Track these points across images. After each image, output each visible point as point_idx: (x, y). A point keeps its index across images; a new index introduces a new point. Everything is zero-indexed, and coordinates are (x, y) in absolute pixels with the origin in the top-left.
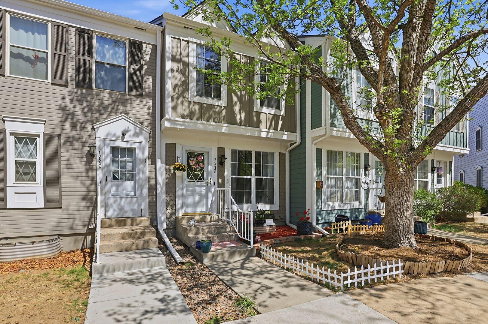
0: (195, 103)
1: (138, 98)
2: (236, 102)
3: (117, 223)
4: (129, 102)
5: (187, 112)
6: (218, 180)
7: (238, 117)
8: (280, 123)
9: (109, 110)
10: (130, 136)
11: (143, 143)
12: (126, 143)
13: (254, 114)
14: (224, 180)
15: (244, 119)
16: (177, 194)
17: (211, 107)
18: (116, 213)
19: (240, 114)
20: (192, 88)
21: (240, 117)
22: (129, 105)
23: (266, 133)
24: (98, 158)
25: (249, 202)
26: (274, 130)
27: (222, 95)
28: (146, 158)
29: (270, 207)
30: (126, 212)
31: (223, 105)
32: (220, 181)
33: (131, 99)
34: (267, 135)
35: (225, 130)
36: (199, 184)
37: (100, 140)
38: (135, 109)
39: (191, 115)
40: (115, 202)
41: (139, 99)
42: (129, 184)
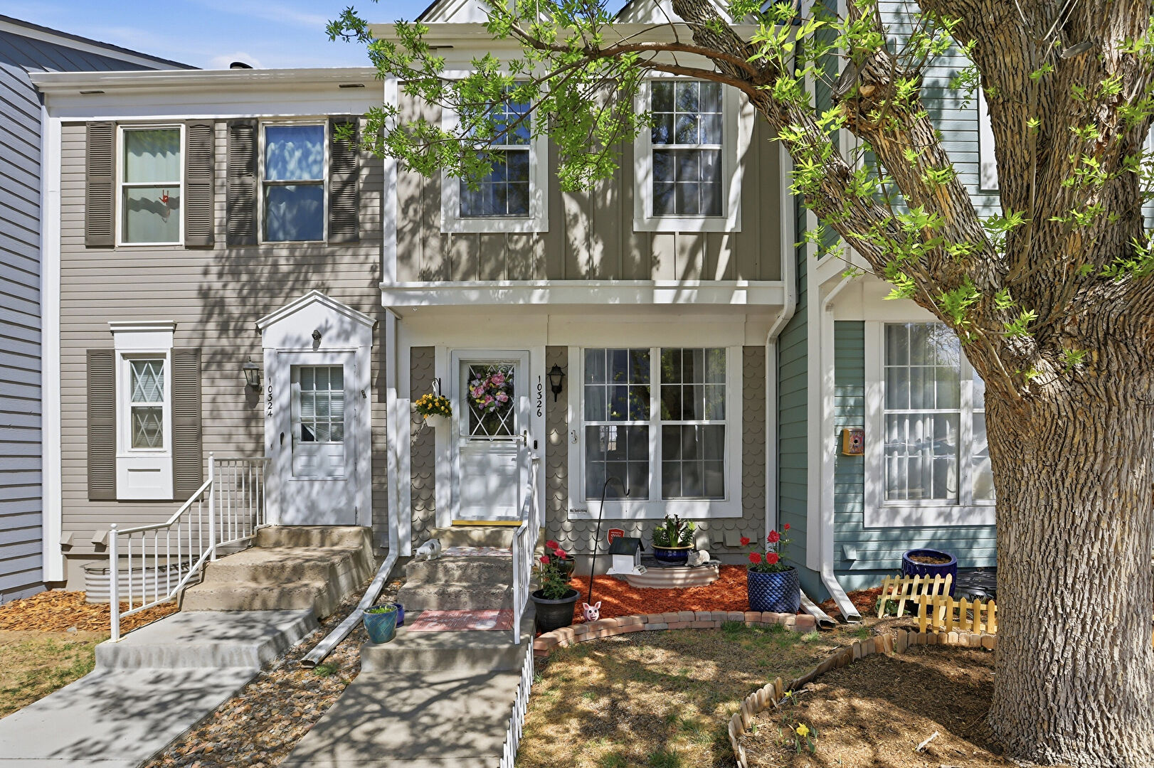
0: (458, 236)
1: (348, 248)
2: (576, 217)
3: (290, 539)
4: (330, 260)
5: (436, 264)
6: (548, 435)
7: (583, 257)
8: (724, 256)
9: (290, 284)
10: (330, 339)
11: (360, 351)
12: (321, 355)
13: (633, 241)
14: (563, 435)
15: (602, 260)
16: (438, 472)
17: (502, 239)
18: (301, 517)
19: (589, 247)
20: (449, 199)
21: (589, 254)
22: (329, 268)
23: (673, 292)
24: (266, 393)
25: (640, 491)
26: (702, 278)
27: (532, 202)
28: (366, 388)
29: (711, 510)
30: (322, 514)
31: (537, 230)
32: (554, 437)
33: (333, 254)
34: (677, 296)
35: (542, 297)
36: (499, 444)
37: (270, 354)
38: (341, 275)
39: (448, 270)
40: (299, 491)
41: (350, 252)
42: (332, 450)
